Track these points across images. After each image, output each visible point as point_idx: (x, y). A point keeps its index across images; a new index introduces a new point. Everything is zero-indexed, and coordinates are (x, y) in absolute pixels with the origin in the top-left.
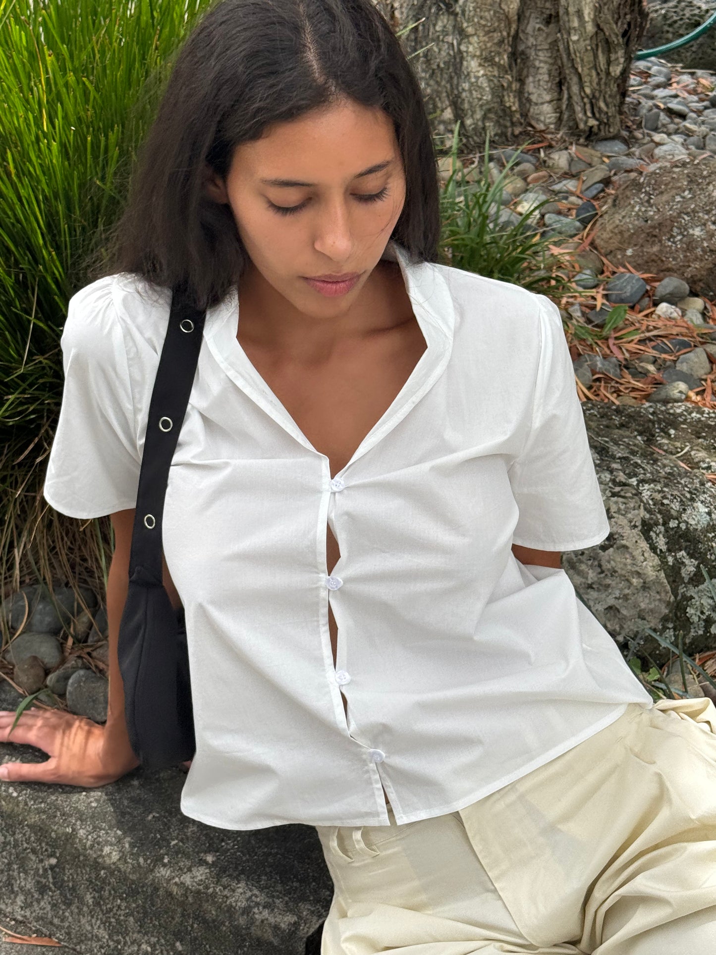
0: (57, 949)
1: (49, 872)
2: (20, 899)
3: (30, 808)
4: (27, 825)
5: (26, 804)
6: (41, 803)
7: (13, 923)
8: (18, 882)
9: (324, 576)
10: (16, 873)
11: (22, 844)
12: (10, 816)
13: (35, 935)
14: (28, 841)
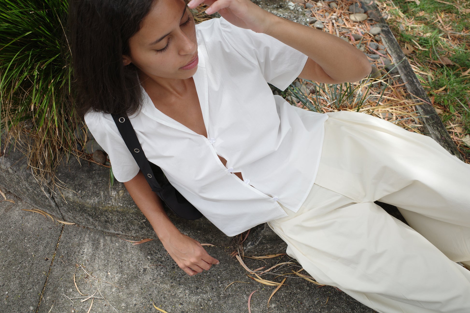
0: (152, 241)
1: (143, 223)
2: (133, 232)
3: (130, 208)
4: (131, 213)
5: (127, 207)
6: (133, 205)
7: (133, 238)
8: (131, 228)
9: (226, 170)
10: (130, 226)
11: (130, 218)
12: (122, 212)
13: (142, 239)
14: (132, 217)
